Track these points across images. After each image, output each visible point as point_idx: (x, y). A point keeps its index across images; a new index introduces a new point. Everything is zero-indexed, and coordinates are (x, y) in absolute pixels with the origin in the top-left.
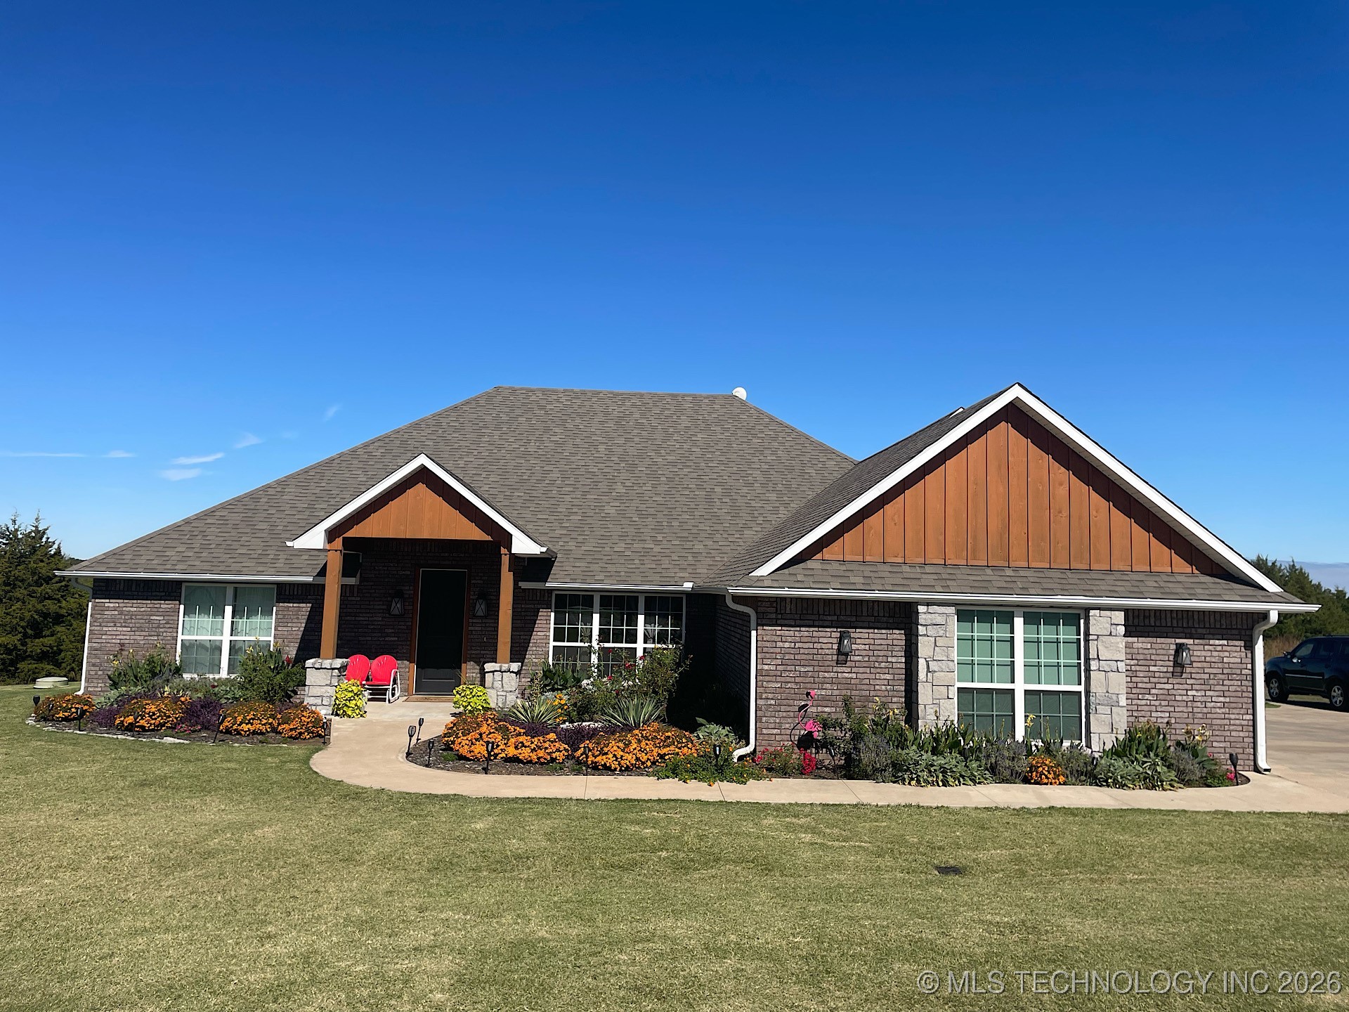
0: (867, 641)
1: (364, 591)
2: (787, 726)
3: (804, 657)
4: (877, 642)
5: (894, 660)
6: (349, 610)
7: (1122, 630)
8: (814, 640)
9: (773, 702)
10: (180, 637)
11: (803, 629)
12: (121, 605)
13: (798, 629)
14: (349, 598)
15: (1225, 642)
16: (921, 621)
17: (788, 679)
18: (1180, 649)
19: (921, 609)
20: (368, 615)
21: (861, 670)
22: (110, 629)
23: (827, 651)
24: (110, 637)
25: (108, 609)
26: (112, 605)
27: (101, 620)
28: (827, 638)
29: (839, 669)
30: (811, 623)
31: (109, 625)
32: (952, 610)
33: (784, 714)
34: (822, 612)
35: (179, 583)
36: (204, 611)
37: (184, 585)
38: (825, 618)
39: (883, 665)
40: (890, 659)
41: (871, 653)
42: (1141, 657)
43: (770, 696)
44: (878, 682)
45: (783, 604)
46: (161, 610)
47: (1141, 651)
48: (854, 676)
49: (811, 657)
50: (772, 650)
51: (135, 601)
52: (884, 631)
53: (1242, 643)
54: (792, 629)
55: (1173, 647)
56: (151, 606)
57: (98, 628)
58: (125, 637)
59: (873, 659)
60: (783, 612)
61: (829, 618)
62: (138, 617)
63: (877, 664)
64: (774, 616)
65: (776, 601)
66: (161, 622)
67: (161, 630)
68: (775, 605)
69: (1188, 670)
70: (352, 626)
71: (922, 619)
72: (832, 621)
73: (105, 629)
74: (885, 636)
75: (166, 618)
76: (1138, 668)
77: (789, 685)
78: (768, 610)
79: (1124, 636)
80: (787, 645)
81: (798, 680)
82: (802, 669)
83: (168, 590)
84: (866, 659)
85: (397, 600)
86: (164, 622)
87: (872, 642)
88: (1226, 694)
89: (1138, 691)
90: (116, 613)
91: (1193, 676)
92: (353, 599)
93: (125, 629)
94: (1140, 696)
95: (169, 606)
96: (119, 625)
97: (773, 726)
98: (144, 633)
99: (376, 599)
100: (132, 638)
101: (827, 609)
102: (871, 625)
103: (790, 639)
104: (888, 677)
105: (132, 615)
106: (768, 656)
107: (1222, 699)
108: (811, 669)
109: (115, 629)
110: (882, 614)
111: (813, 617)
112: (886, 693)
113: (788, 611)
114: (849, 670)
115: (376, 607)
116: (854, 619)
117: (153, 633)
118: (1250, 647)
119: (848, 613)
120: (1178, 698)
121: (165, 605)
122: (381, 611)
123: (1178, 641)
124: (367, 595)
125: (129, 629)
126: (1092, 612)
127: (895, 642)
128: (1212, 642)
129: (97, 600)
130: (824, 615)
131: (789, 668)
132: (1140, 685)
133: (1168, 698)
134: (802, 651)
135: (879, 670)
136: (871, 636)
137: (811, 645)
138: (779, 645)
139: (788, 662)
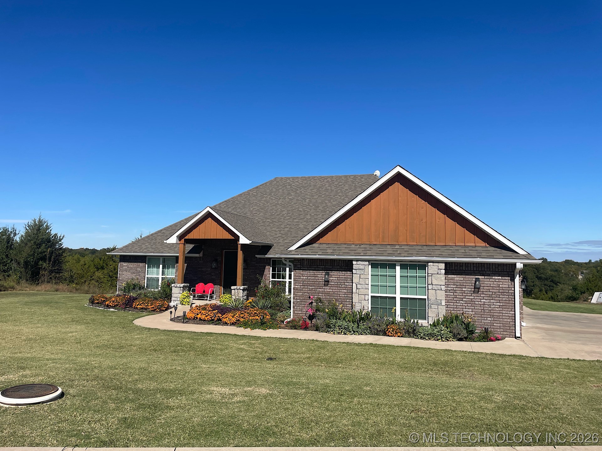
0: (336, 276)
1: (204, 259)
2: (305, 310)
3: (311, 282)
4: (340, 277)
5: (348, 284)
7: (443, 271)
8: (315, 276)
9: (299, 300)
10: (146, 276)
11: (311, 271)
12: (128, 265)
13: (309, 271)
14: (199, 262)
15: (500, 278)
17: (305, 292)
18: (477, 280)
19: (354, 263)
21: (334, 288)
22: (125, 273)
23: (320, 280)
24: (125, 276)
25: (124, 266)
26: (125, 265)
27: (122, 270)
28: (321, 275)
29: (325, 288)
30: (314, 269)
31: (125, 271)
32: (367, 263)
33: (303, 305)
34: (318, 264)
35: (145, 256)
36: (154, 267)
37: (147, 257)
38: (320, 267)
39: (343, 286)
40: (346, 284)
41: (338, 281)
42: (459, 284)
43: (298, 298)
44: (341, 293)
45: (303, 261)
46: (140, 266)
47: (458, 281)
48: (331, 290)
49: (314, 283)
50: (299, 280)
51: (132, 263)
52: (343, 272)
53: (509, 278)
54: (307, 271)
55: (475, 280)
56: (137, 265)
57: (121, 273)
58: (129, 276)
59: (339, 283)
60: (303, 264)
61: (321, 267)
62: (133, 269)
63: (340, 286)
65: (301, 260)
66: (140, 270)
67: (140, 273)
68: (300, 262)
69: (482, 290)
71: (354, 267)
72: (322, 268)
73: (123, 273)
74: (344, 274)
76: (457, 289)
77: (305, 294)
78: (297, 264)
79: (445, 274)
80: (304, 278)
81: (309, 292)
82: (311, 288)
83: (141, 259)
84: (336, 284)
85: (214, 262)
86: (141, 270)
87: (338, 276)
88: (501, 301)
89: (457, 299)
90: (127, 267)
91: (484, 293)
92: (201, 262)
93: (129, 273)
94: (458, 302)
95: (142, 265)
96: (127, 271)
97: (299, 310)
98: (135, 275)
100: (131, 276)
101: (320, 263)
102: (338, 269)
103: (306, 275)
104: (345, 291)
105: (131, 268)
106: (297, 282)
107: (499, 304)
108: (314, 287)
109: (126, 273)
110: (342, 265)
111: (315, 266)
112: (344, 298)
113: (305, 264)
114: (329, 288)
115: (208, 265)
116: (331, 267)
117: (138, 275)
118: (513, 280)
119: (329, 265)
120: (476, 303)
121: (141, 265)
123: (476, 277)
125: (130, 273)
126: (429, 264)
127: (348, 277)
128: (493, 277)
129: (121, 263)
130: (319, 265)
131: (305, 287)
132: (458, 297)
133: (472, 302)
134: (310, 280)
135: (341, 288)
136: (338, 274)
137: (314, 278)
138: (302, 277)
139: (305, 285)
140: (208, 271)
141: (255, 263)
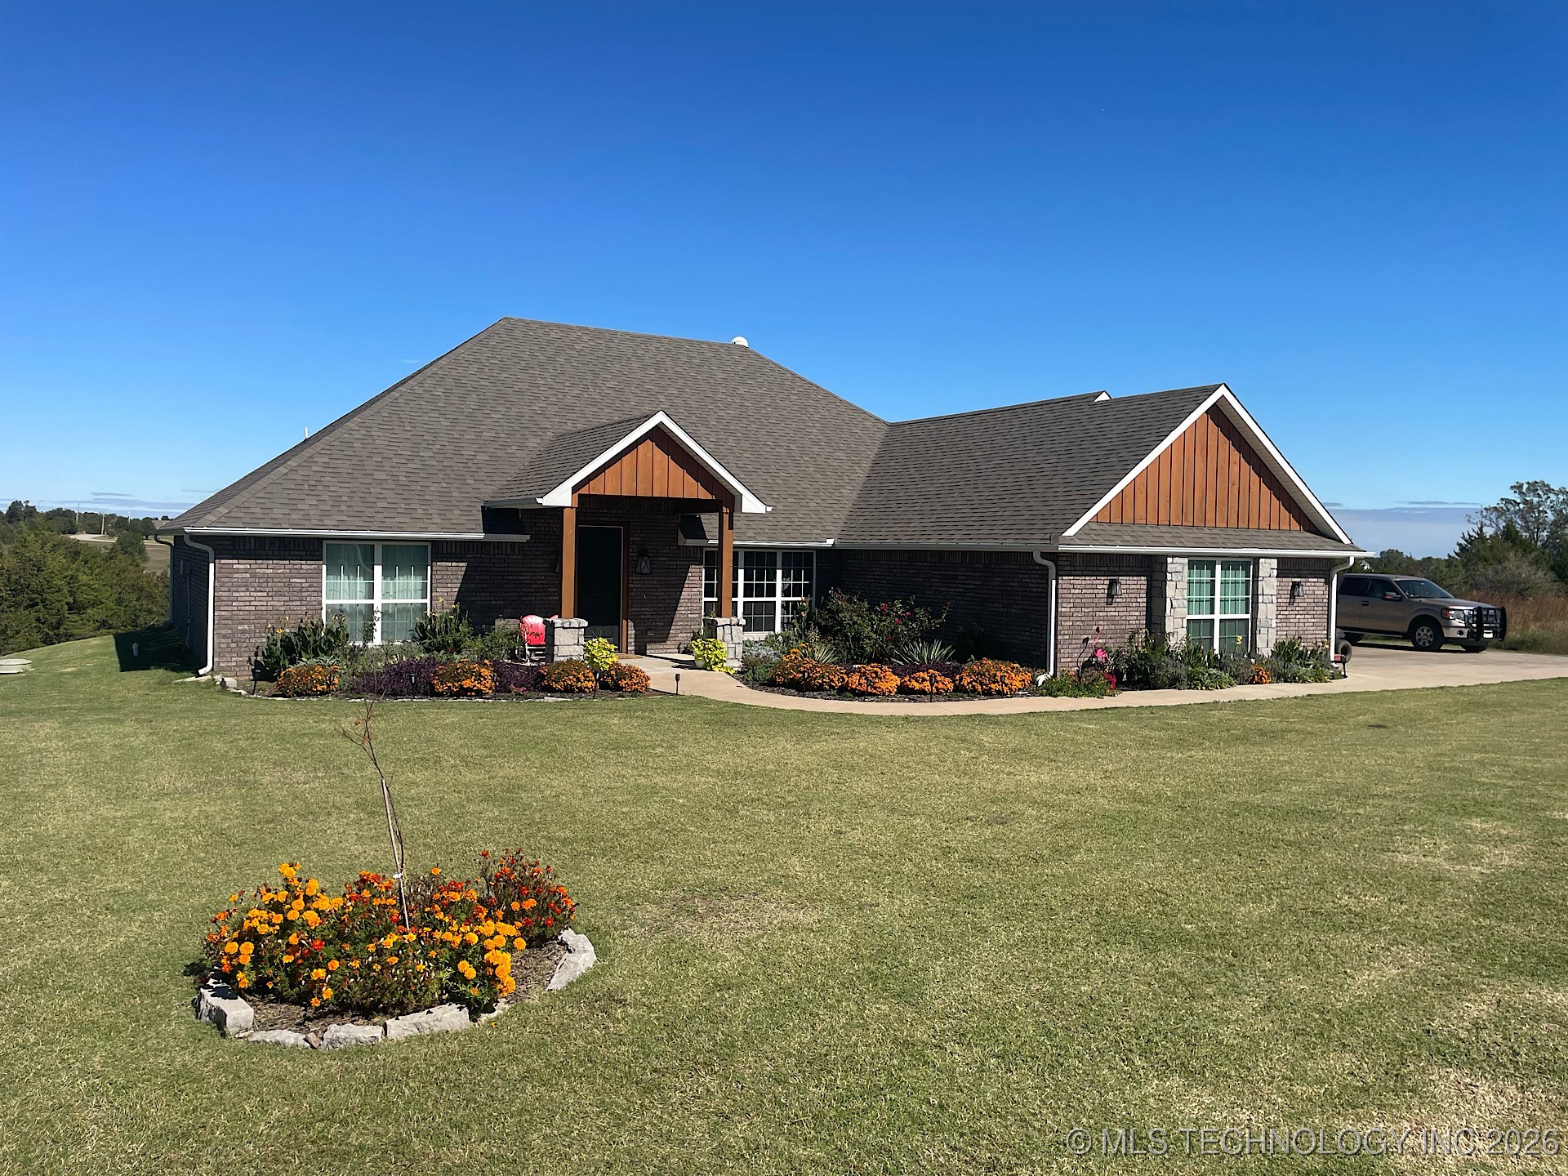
0: (1126, 586)
2: (1076, 655)
3: (1087, 600)
4: (1132, 587)
5: (1140, 600)
6: (510, 569)
7: (1275, 572)
8: (1093, 586)
9: (1067, 637)
10: (325, 602)
11: (1087, 578)
12: (253, 566)
13: (1084, 578)
14: (510, 557)
15: (1316, 580)
16: (1169, 570)
17: (1077, 619)
18: (1295, 585)
19: (1169, 560)
20: (530, 574)
21: (1122, 609)
22: (242, 594)
23: (1101, 595)
24: (242, 604)
25: (238, 571)
26: (242, 567)
27: (229, 584)
28: (1102, 583)
29: (1109, 609)
30: (1092, 573)
31: (240, 589)
32: (1186, 561)
33: (1075, 646)
34: (1098, 565)
35: (320, 540)
36: (351, 572)
37: (325, 543)
38: (1101, 569)
39: (1134, 604)
41: (1128, 595)
42: (1280, 592)
43: (1066, 632)
44: (1131, 618)
45: (1075, 558)
46: (302, 571)
47: (1279, 588)
48: (1117, 614)
49: (1091, 600)
50: (1067, 596)
51: (270, 562)
52: (1135, 578)
53: (1323, 580)
54: (1080, 578)
55: (1291, 584)
56: (290, 567)
57: (227, 594)
58: (261, 603)
59: (1128, 600)
60: (1075, 565)
61: (1103, 569)
62: (275, 580)
64: (1069, 568)
65: (1071, 556)
66: (304, 585)
67: (304, 594)
68: (1070, 559)
69: (1297, 600)
70: (515, 586)
71: (1170, 568)
72: (1105, 571)
73: (235, 594)
74: (1135, 582)
75: (309, 580)
76: (1280, 600)
77: (1078, 623)
78: (1066, 563)
79: (1277, 577)
80: (1077, 591)
81: (1083, 619)
82: (1086, 610)
83: (307, 549)
84: (1125, 600)
86: (307, 585)
87: (1128, 586)
88: (1315, 616)
90: (248, 575)
91: (1300, 604)
92: (515, 557)
93: (260, 594)
95: (312, 567)
96: (253, 589)
97: (1067, 656)
98: (284, 598)
99: (538, 557)
100: (269, 603)
101: (1104, 561)
102: (1128, 573)
103: (1079, 586)
104: (1137, 613)
105: (267, 577)
106: (1065, 600)
107: (1313, 620)
108: (1091, 609)
109: (248, 594)
110: (1134, 565)
111: (1095, 568)
112: (1135, 626)
113: (1078, 564)
114: (1114, 609)
115: (539, 566)
116: (1118, 569)
117: (295, 598)
118: (1328, 583)
119: (1115, 564)
120: (1291, 621)
121: (307, 566)
122: (544, 570)
123: (1294, 580)
124: (528, 553)
125: (265, 594)
126: (1261, 560)
127: (1142, 587)
128: (1310, 580)
129: (223, 561)
130: (1102, 566)
131: (1078, 609)
133: (1286, 621)
134: (1086, 596)
135: (1132, 609)
136: (1128, 582)
137: (1091, 591)
138: (1072, 591)
139: (1078, 605)
140: (539, 582)
141: (667, 559)
